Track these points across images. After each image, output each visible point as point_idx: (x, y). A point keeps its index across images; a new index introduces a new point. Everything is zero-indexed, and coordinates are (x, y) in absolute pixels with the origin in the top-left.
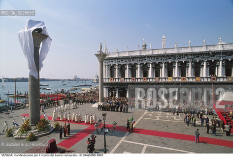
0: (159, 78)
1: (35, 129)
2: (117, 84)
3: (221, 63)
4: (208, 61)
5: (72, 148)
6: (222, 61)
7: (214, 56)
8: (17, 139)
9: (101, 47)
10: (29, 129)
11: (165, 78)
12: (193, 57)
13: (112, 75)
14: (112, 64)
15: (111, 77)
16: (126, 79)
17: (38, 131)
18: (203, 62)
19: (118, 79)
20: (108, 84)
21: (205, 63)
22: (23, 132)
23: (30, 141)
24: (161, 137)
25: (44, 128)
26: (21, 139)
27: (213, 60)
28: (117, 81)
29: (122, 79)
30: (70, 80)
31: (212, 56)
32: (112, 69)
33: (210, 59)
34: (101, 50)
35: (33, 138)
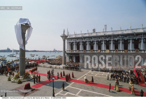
0: (101, 51)
1: (22, 78)
2: (75, 54)
3: (142, 40)
4: (133, 39)
5: (39, 88)
6: (143, 39)
7: (137, 36)
8: (12, 82)
9: (64, 32)
10: (19, 77)
11: (105, 50)
12: (122, 37)
13: (72, 48)
14: (71, 41)
15: (71, 49)
16: (80, 51)
17: (23, 79)
18: (130, 40)
19: (75, 51)
20: (69, 54)
21: (131, 40)
22: (15, 78)
23: (18, 84)
24: (93, 86)
25: (26, 77)
26: (14, 82)
27: (137, 39)
28: (75, 52)
29: (78, 51)
30: (51, 51)
31: (136, 36)
32: (72, 45)
33: (134, 38)
34: (64, 33)
35: (20, 82)
